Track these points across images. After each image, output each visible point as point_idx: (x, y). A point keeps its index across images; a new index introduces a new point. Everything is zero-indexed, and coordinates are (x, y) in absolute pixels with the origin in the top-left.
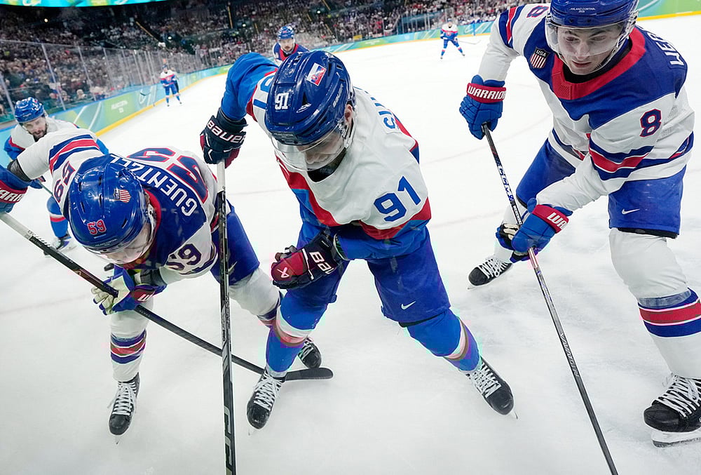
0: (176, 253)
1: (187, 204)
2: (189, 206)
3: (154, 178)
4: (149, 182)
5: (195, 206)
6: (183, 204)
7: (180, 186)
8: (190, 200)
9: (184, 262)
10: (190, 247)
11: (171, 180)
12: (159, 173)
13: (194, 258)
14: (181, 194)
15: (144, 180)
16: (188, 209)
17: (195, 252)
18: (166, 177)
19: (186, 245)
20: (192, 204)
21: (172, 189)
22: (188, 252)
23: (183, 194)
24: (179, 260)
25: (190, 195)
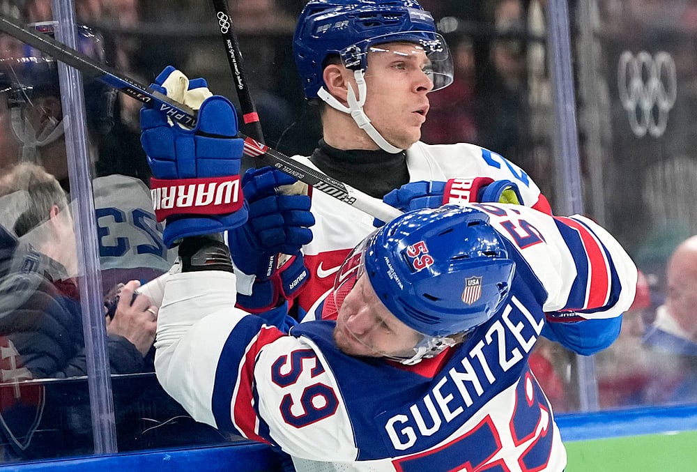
0: (328, 378)
1: (409, 431)
2: (404, 432)
3: (471, 376)
4: (465, 363)
5: (398, 445)
6: (412, 423)
7: (448, 428)
8: (413, 438)
9: (296, 391)
10: (330, 410)
11: (460, 410)
12: (480, 391)
13: (298, 410)
14: (430, 424)
15: (472, 354)
16: (399, 427)
17: (312, 416)
18: (469, 402)
19: (337, 402)
20: (404, 439)
21: (443, 403)
22: (319, 402)
23: (429, 428)
24: (306, 379)
25: (422, 441)
